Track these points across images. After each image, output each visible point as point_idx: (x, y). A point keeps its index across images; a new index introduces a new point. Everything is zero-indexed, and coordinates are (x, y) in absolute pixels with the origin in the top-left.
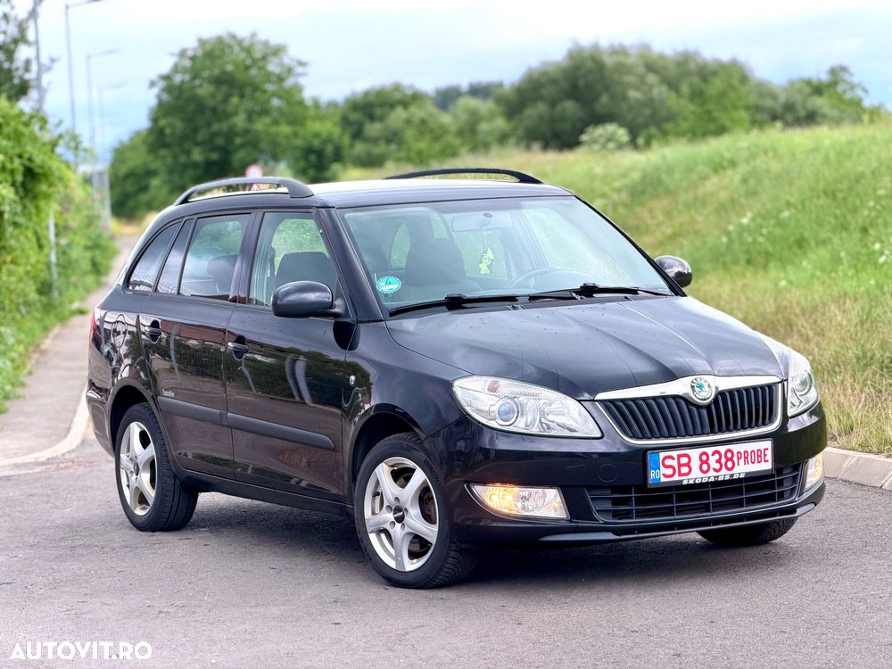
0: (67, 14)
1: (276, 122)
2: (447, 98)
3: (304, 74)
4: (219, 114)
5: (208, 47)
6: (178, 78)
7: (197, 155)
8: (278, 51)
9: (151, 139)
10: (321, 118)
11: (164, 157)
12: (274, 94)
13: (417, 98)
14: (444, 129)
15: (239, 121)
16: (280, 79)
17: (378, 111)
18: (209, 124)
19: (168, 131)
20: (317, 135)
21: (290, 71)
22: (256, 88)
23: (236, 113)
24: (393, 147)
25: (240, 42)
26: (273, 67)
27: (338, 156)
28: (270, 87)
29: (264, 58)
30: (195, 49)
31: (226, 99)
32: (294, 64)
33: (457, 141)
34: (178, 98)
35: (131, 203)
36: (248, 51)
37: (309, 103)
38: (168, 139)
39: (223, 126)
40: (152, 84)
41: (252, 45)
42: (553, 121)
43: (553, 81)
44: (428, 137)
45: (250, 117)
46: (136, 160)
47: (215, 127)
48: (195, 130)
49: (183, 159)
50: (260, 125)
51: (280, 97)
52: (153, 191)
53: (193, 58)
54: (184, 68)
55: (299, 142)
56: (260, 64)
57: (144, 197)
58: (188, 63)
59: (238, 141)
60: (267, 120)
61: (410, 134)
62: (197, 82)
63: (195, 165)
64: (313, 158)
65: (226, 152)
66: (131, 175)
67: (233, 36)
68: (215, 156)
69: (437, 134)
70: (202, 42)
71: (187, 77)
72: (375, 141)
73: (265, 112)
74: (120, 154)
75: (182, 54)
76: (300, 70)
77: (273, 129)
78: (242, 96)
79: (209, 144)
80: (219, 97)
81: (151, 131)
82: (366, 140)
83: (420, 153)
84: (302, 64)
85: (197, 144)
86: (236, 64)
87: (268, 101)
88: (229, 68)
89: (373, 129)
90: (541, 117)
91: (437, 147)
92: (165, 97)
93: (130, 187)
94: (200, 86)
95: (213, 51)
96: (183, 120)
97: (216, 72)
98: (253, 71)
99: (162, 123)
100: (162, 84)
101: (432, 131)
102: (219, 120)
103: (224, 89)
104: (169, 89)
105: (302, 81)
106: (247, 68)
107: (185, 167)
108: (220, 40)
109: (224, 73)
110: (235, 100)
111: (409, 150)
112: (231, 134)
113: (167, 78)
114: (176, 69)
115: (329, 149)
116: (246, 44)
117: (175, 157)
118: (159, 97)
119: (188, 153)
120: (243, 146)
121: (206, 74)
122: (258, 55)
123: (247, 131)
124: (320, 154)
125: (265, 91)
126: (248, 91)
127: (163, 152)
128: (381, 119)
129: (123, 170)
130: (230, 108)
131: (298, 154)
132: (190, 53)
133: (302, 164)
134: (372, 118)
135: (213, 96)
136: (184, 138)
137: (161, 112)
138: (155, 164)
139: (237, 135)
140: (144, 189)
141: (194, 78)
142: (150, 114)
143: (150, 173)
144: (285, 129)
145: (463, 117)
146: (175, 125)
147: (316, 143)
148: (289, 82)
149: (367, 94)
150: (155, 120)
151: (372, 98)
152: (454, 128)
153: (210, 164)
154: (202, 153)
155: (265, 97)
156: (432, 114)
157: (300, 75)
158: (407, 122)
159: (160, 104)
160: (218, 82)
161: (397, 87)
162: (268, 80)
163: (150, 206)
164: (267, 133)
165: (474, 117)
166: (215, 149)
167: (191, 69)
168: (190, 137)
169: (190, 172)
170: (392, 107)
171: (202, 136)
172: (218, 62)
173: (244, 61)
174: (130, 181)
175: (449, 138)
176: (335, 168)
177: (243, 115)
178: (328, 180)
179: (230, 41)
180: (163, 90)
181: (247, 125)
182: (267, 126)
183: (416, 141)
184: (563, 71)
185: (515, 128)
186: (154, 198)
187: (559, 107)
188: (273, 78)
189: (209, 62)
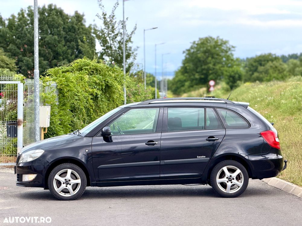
0: (144, 33)
1: (223, 66)
2: (284, 59)
3: (234, 51)
4: (205, 62)
5: (202, 41)
6: (192, 51)
7: (197, 76)
8: (225, 43)
9: (183, 70)
10: (238, 65)
11: (186, 76)
13: (276, 58)
14: (283, 70)
15: (211, 66)
16: (227, 52)
17: (263, 63)
18: (201, 66)
19: (188, 68)
20: (233, 71)
21: (230, 49)
22: (218, 55)
23: (210, 63)
24: (266, 75)
25: (213, 39)
26: (224, 47)
27: (240, 78)
28: (222, 54)
29: (221, 45)
30: (198, 41)
31: (207, 58)
32: (231, 47)
33: (288, 74)
34: (192, 57)
35: (179, 90)
36: (216, 42)
37: (235, 59)
38: (188, 71)
39: (206, 67)
40: (184, 52)
41: (217, 40)
44: (277, 72)
45: (214, 65)
46: (181, 77)
47: (203, 67)
48: (197, 68)
49: (192, 77)
50: (218, 67)
51: (225, 58)
52: (185, 87)
53: (197, 44)
54: (194, 47)
55: (228, 74)
56: (220, 47)
57: (183, 88)
58: (196, 46)
59: (210, 72)
60: (220, 65)
61: (271, 71)
62: (199, 52)
63: (196, 79)
64: (231, 79)
65: (207, 75)
66: (179, 81)
67: (211, 38)
68: (203, 76)
69: (281, 71)
70: (200, 39)
71: (195, 50)
72: (261, 72)
73: (220, 62)
74: (177, 73)
75: (194, 43)
76: (232, 49)
77: (222, 69)
78: (213, 58)
79: (201, 73)
80: (205, 57)
81: (182, 68)
82: (258, 72)
84: (233, 47)
85: (197, 72)
86: (211, 47)
87: (222, 59)
88: (209, 48)
89: (261, 68)
91: (280, 75)
92: (188, 56)
93: (179, 85)
94: (199, 54)
95: (204, 42)
96: (193, 64)
97: (205, 49)
98: (217, 49)
99: (186, 65)
100: (187, 52)
101: (279, 70)
102: (205, 65)
103: (207, 54)
104: (188, 54)
105: (233, 52)
106: (215, 48)
108: (206, 38)
109: (207, 49)
110: (210, 58)
111: (270, 76)
112: (208, 69)
113: (189, 50)
114: (192, 48)
115: (237, 76)
116: (215, 40)
117: (190, 76)
118: (185, 56)
119: (194, 75)
120: (212, 74)
121: (202, 49)
122: (219, 43)
123: (214, 69)
124: (233, 77)
125: (220, 56)
126: (215, 56)
127: (186, 74)
128: (264, 66)
129: (177, 79)
130: (208, 61)
131: (227, 77)
132: (196, 42)
133: (228, 80)
134: (261, 65)
135: (203, 57)
136: (194, 70)
137: (186, 61)
138: (185, 79)
139: (211, 70)
140: (183, 86)
142: (182, 62)
143: (185, 81)
144: (226, 68)
145: (292, 66)
146: (190, 66)
147: (233, 74)
148: (229, 53)
150: (184, 64)
151: (261, 58)
152: (287, 69)
153: (201, 79)
154: (199, 75)
155: (220, 58)
156: (281, 64)
157: (233, 51)
158: (271, 67)
159: (186, 59)
160: (205, 52)
161: (270, 55)
162: (222, 52)
163: (185, 92)
164: (220, 69)
165: (295, 66)
166: (203, 74)
167: (196, 48)
168: (195, 70)
169: (194, 82)
170: (268, 61)
171: (199, 70)
172: (205, 46)
173: (214, 45)
174: (179, 83)
175: (285, 73)
176: (238, 82)
177: (212, 63)
178: (237, 87)
179: (210, 39)
180: (187, 54)
181: (214, 67)
182: (220, 67)
183: (273, 73)
186: (186, 89)
188: (224, 51)
189: (202, 45)
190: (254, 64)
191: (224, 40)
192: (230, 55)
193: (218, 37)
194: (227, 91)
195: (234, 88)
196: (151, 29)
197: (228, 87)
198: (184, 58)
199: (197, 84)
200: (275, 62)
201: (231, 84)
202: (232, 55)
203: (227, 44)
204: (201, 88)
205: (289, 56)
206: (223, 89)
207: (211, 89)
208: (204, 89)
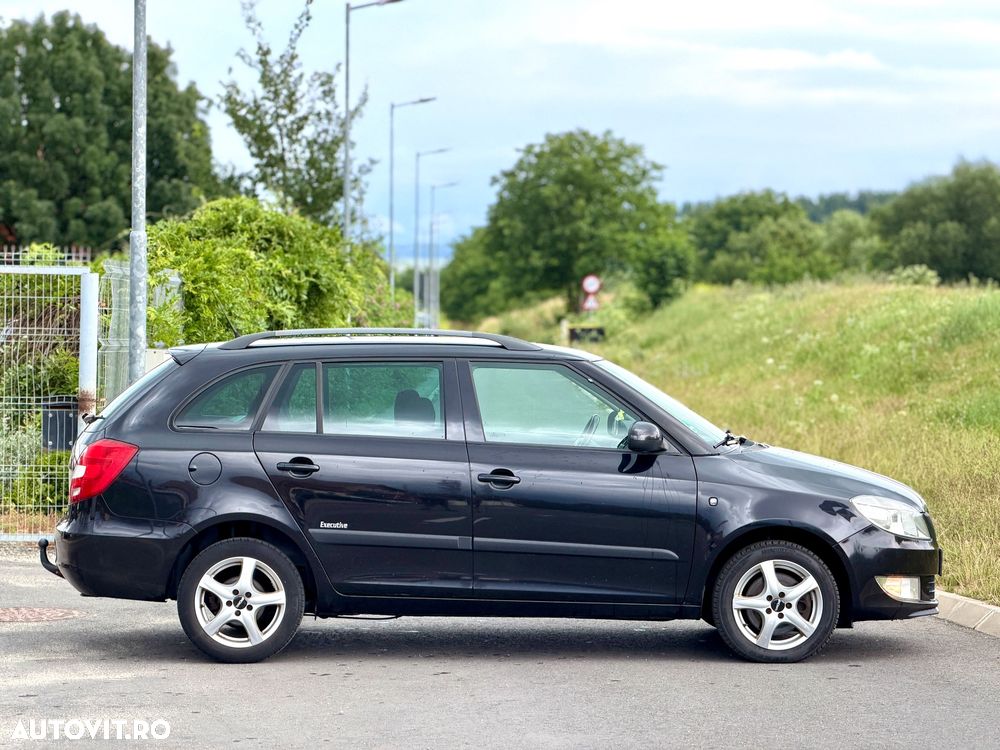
0: (392, 114)
1: (625, 230)
3: (660, 179)
4: (565, 216)
5: (556, 144)
6: (522, 176)
7: (537, 260)
8: (632, 152)
9: (489, 239)
11: (501, 260)
12: (624, 199)
13: (787, 206)
14: (813, 246)
15: (584, 226)
16: (634, 182)
17: (745, 220)
18: (552, 227)
19: (506, 232)
20: (660, 247)
21: (644, 173)
22: (606, 191)
23: (582, 217)
24: (757, 260)
25: (592, 140)
26: (626, 168)
27: (682, 271)
28: (621, 190)
29: (617, 159)
30: (542, 146)
31: (571, 202)
32: (648, 167)
33: (828, 259)
34: (521, 197)
35: (467, 306)
36: (602, 150)
37: (662, 208)
38: (507, 242)
39: (567, 230)
40: (495, 180)
41: (606, 143)
42: (932, 242)
43: (935, 199)
44: (794, 251)
45: (594, 224)
46: (477, 260)
47: (558, 231)
48: (537, 233)
49: (521, 263)
50: (605, 231)
51: (630, 202)
52: (491, 295)
53: (539, 156)
54: (530, 164)
55: (644, 254)
56: (614, 164)
57: (482, 300)
58: (533, 160)
59: (581, 246)
60: (615, 226)
61: (773, 248)
62: (543, 181)
63: (534, 270)
64: (653, 271)
65: (568, 258)
66: (470, 275)
67: (585, 134)
68: (555, 262)
69: (805, 250)
70: (550, 139)
71: (532, 175)
72: (738, 252)
73: (613, 216)
74: (461, 250)
75: (529, 150)
76: (654, 173)
77: (619, 237)
78: (589, 200)
79: (550, 249)
80: (564, 198)
81: (489, 230)
82: (729, 251)
83: (784, 270)
84: (657, 167)
85: (536, 248)
86: (584, 164)
87: (618, 205)
88: (578, 168)
89: (738, 239)
90: (920, 237)
91: (804, 264)
92: (506, 195)
93: (468, 289)
94: (544, 185)
95: (562, 148)
96: (524, 222)
97: (563, 171)
98: (605, 172)
99: (502, 223)
100: (504, 181)
101: (800, 246)
102: (564, 223)
103: (570, 188)
104: (510, 187)
105: (656, 185)
106: (597, 168)
107: (524, 271)
108: (570, 136)
109: (571, 172)
111: (772, 265)
112: (576, 238)
113: (510, 175)
114: (520, 166)
115: (671, 262)
116: (599, 142)
117: (513, 260)
118: (499, 194)
119: (527, 256)
120: (586, 252)
121: (553, 172)
122: (611, 155)
123: (592, 237)
124: (661, 267)
125: (614, 195)
126: (597, 195)
127: (500, 254)
128: (747, 230)
129: (463, 268)
130: (575, 211)
131: (639, 266)
132: (537, 150)
133: (643, 277)
134: (738, 227)
135: (558, 198)
136: (525, 240)
137: (501, 211)
138: (494, 267)
139: (583, 240)
140: (483, 291)
141: (539, 177)
142: (488, 213)
143: (492, 275)
144: (633, 237)
145: (840, 231)
146: (516, 226)
147: (656, 255)
148: (644, 185)
149: (733, 200)
150: (494, 220)
151: (738, 205)
152: (825, 244)
153: (549, 270)
154: (541, 258)
155: (615, 200)
156: (803, 227)
157: (654, 178)
158: (774, 234)
159: (501, 202)
160: (563, 181)
161: (769, 195)
162: (620, 182)
163: (488, 312)
164: (614, 240)
165: (851, 232)
166: (557, 254)
167: (537, 167)
168: (530, 240)
169: (528, 278)
170: (761, 216)
171: (540, 241)
172: (566, 160)
173: (595, 161)
174: (468, 281)
175: (818, 254)
176: (678, 282)
177: (589, 220)
178: (669, 297)
179: (581, 138)
180: (505, 188)
181: (593, 230)
182: (613, 232)
183: (780, 256)
184: (949, 189)
185: (891, 248)
186: (493, 302)
187: (941, 227)
188: (625, 180)
189: (556, 160)
190: (717, 224)
191: (628, 142)
192: (647, 195)
193: (608, 132)
194: (639, 311)
195: (663, 302)
196: (415, 103)
197: (645, 298)
198: (493, 200)
199: (535, 287)
200: (783, 220)
201: (652, 287)
202: (653, 193)
203: (636, 156)
204: (544, 299)
205: (822, 199)
206: (627, 304)
207: (590, 303)
208: (556, 303)
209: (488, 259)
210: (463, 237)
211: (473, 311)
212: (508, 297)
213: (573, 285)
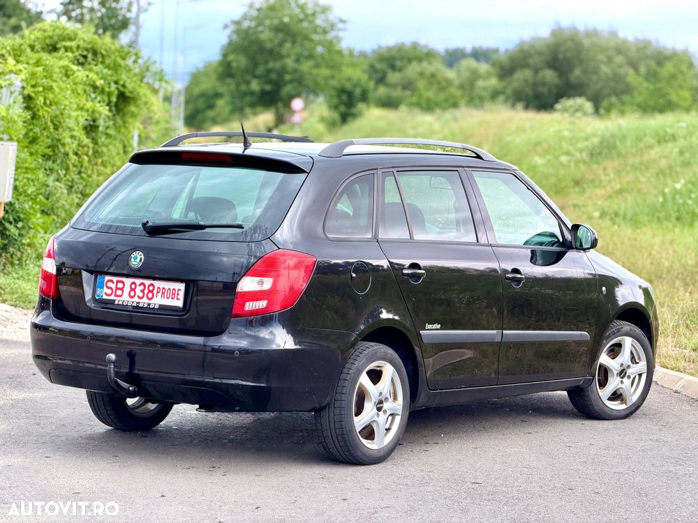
1: (317, 66)
2: (453, 58)
4: (275, 55)
6: (246, 24)
7: (255, 86)
8: (325, 9)
9: (220, 69)
10: (353, 65)
11: (229, 84)
12: (319, 43)
13: (429, 55)
14: (449, 83)
15: (290, 63)
16: (325, 32)
17: (398, 64)
18: (266, 62)
19: (234, 64)
20: (349, 79)
21: (333, 26)
22: (307, 38)
23: (288, 56)
24: (408, 93)
26: (320, 21)
27: (364, 97)
28: (315, 37)
29: (314, 15)
30: (261, 3)
31: (281, 44)
32: (337, 21)
33: (458, 93)
34: (244, 39)
35: (200, 117)
36: (302, 7)
37: (346, 52)
38: (234, 71)
39: (277, 65)
40: (226, 27)
41: (306, 4)
42: (535, 84)
43: (539, 53)
44: (436, 87)
45: (298, 61)
46: (208, 85)
47: (271, 65)
48: (255, 65)
49: (243, 87)
50: (305, 66)
51: (322, 46)
52: (217, 110)
53: (259, 10)
54: (252, 16)
55: (334, 83)
56: (311, 18)
57: (210, 114)
58: (255, 13)
59: (287, 77)
60: (311, 63)
61: (421, 84)
62: (260, 28)
63: (252, 93)
64: (344, 97)
65: (278, 85)
66: (203, 95)
68: (268, 88)
69: (443, 85)
71: (253, 24)
72: (394, 86)
73: (311, 56)
74: (195, 77)
75: (251, 6)
76: (340, 26)
77: (315, 71)
78: (294, 42)
79: (265, 77)
80: (276, 41)
81: (221, 63)
82: (387, 85)
83: (428, 100)
84: (342, 21)
85: (255, 77)
86: (291, 17)
87: (314, 48)
88: (286, 20)
89: (393, 77)
90: (526, 80)
91: (442, 96)
92: (235, 37)
93: (201, 104)
94: (262, 32)
96: (247, 58)
97: (276, 22)
98: (305, 24)
99: (231, 57)
100: (233, 27)
101: (439, 83)
102: (275, 60)
103: (280, 35)
104: (237, 32)
105: (341, 34)
106: (300, 21)
107: (245, 94)
109: (282, 23)
110: (288, 45)
111: (420, 96)
112: (282, 71)
113: (237, 23)
114: (245, 17)
115: (358, 91)
117: (238, 85)
118: (229, 37)
119: (248, 83)
120: (290, 82)
121: (268, 22)
122: (309, 11)
123: (295, 71)
124: (350, 94)
125: (311, 40)
126: (299, 39)
127: (229, 80)
128: (400, 70)
129: (197, 91)
130: (284, 51)
131: (333, 93)
132: (257, 6)
133: (335, 101)
134: (393, 68)
135: (271, 41)
136: (247, 71)
137: (231, 48)
138: (222, 89)
139: (287, 72)
140: (211, 107)
141: (258, 26)
142: (221, 50)
143: (218, 95)
144: (325, 72)
145: (466, 74)
146: (241, 61)
147: (348, 86)
148: (331, 36)
149: (390, 49)
150: (225, 55)
151: (394, 53)
152: (457, 83)
153: (263, 94)
154: (259, 84)
155: (313, 45)
157: (340, 30)
158: (422, 74)
159: (230, 43)
160: (277, 29)
161: (415, 45)
162: (315, 32)
163: (215, 122)
164: (310, 74)
165: (475, 76)
166: (269, 82)
167: (257, 18)
168: (251, 71)
169: (248, 98)
170: (410, 61)
171: (260, 71)
172: (277, 14)
173: (298, 15)
174: (201, 100)
175: (453, 90)
176: (361, 106)
177: (293, 57)
178: (354, 116)
180: (233, 32)
181: (295, 66)
182: (310, 68)
183: (427, 89)
184: (548, 46)
185: (505, 88)
186: (219, 115)
187: (541, 74)
188: (319, 30)
189: (271, 14)
190: (379, 66)
192: (335, 42)
194: (332, 125)
195: (349, 120)
197: (336, 116)
199: (253, 105)
200: (425, 64)
201: (342, 108)
202: (339, 39)
203: (328, 13)
204: (256, 114)
205: (447, 51)
206: (323, 120)
207: (296, 118)
208: (265, 118)
209: (217, 84)
210: (197, 68)
211: (204, 121)
212: (233, 111)
213: (280, 105)
